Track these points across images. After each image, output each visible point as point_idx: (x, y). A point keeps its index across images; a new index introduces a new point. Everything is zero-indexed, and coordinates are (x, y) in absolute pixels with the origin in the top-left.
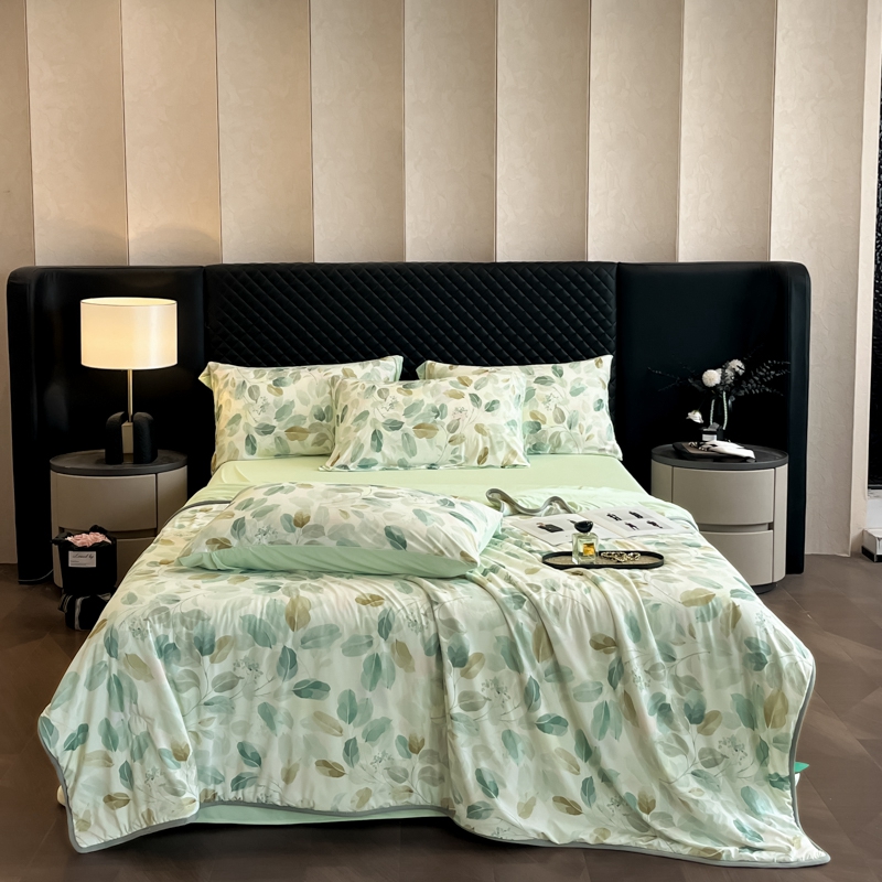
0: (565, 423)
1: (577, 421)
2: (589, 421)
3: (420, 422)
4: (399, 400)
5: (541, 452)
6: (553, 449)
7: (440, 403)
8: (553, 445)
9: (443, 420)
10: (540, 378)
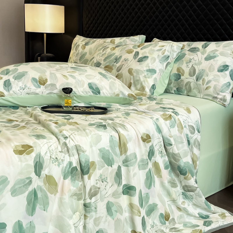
0: (195, 77)
1: (202, 76)
2: (210, 77)
3: (108, 64)
4: (107, 53)
5: (181, 93)
6: (187, 92)
7: (120, 55)
8: (187, 89)
9: (117, 65)
10: (192, 48)
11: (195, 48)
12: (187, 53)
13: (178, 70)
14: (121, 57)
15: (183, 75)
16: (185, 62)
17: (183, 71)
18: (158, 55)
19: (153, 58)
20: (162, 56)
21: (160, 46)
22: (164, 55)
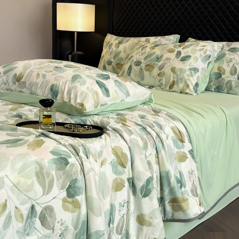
0: (236, 76)
3: (149, 63)
4: (147, 52)
5: (221, 91)
6: (228, 90)
7: (161, 54)
8: (228, 88)
9: (158, 63)
10: (232, 48)
11: (235, 48)
12: (227, 52)
13: (219, 69)
14: (162, 56)
15: (224, 74)
16: (225, 62)
17: (224, 70)
18: (201, 55)
19: (196, 57)
20: (204, 55)
21: (201, 46)
22: (206, 54)
